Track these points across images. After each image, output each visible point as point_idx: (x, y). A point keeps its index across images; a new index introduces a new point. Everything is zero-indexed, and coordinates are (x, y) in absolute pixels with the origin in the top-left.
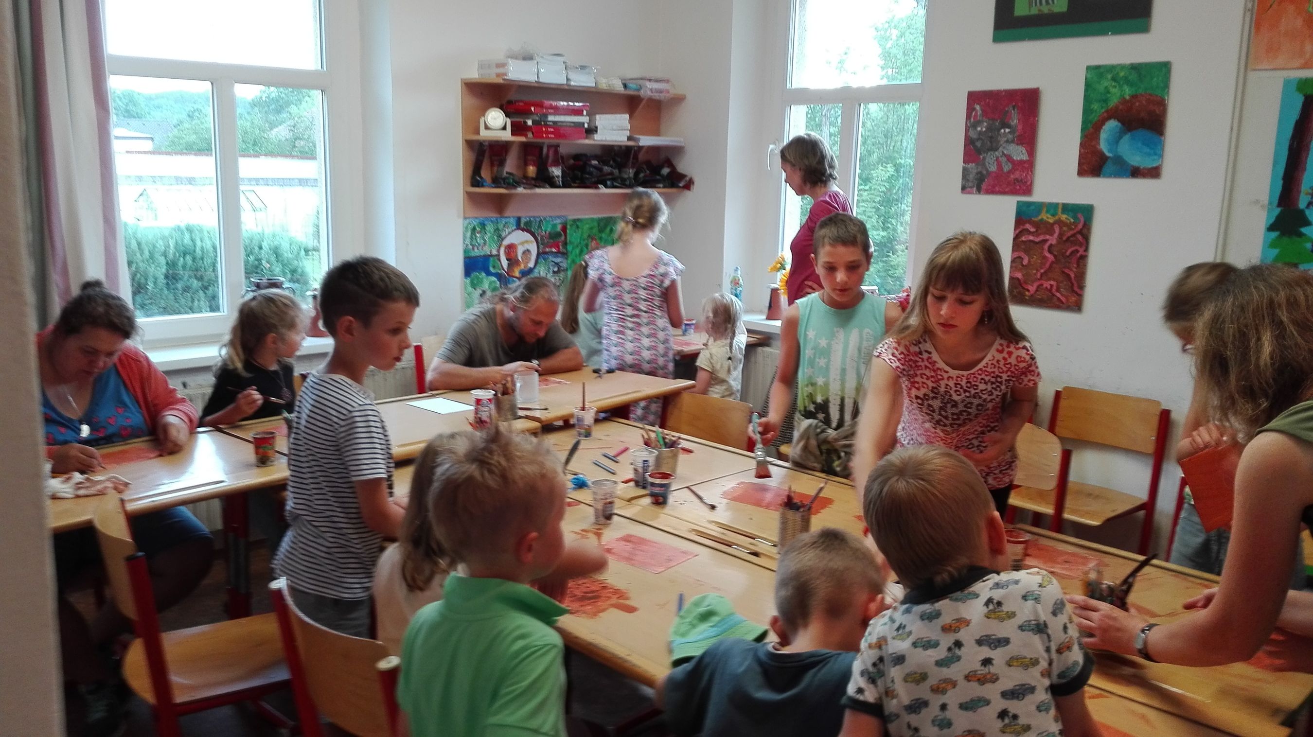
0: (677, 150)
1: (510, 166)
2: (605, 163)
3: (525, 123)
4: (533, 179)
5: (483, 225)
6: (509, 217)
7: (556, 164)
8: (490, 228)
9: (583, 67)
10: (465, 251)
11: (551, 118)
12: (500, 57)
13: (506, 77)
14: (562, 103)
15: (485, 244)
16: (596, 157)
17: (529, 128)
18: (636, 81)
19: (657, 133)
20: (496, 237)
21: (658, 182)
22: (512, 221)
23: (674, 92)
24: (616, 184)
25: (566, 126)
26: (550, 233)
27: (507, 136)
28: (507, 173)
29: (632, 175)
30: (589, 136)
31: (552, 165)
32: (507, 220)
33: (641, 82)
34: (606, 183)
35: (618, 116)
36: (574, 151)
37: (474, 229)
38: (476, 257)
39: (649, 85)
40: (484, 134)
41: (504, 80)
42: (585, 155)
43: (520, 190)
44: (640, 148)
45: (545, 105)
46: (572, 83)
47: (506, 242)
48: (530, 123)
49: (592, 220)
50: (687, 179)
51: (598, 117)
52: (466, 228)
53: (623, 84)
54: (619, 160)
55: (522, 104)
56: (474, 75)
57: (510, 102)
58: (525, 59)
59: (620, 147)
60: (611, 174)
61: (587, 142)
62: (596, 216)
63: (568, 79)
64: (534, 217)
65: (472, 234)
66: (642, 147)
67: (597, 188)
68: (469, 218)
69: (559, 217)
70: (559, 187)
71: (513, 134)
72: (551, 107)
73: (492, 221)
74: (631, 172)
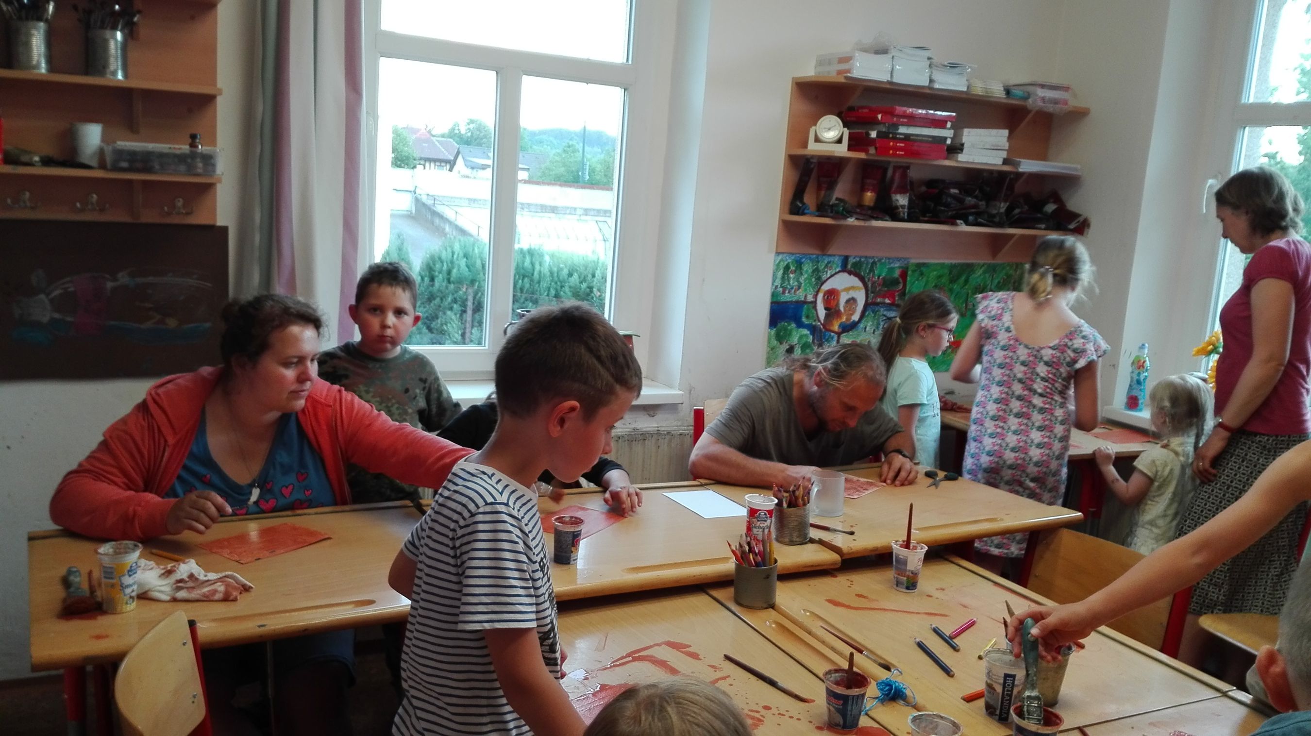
0: (1070, 181)
1: (841, 191)
2: (969, 193)
3: (868, 134)
4: (870, 208)
5: (799, 264)
6: (834, 255)
7: (902, 190)
8: (808, 268)
9: (953, 66)
10: (773, 295)
11: (903, 130)
12: (844, 49)
13: (849, 75)
14: (920, 111)
15: (799, 288)
16: (956, 185)
17: (872, 142)
18: (1021, 88)
19: (1043, 157)
20: (813, 280)
21: (1040, 221)
22: (837, 261)
23: (1073, 103)
24: (980, 220)
25: (921, 141)
26: (884, 279)
27: (842, 150)
28: (837, 199)
29: (1002, 210)
30: (951, 155)
31: (896, 192)
32: (831, 259)
33: (1030, 89)
34: (967, 218)
35: (994, 132)
36: (927, 175)
37: (787, 268)
38: (786, 302)
39: (1041, 93)
40: (813, 147)
41: (846, 78)
42: (943, 181)
43: (851, 221)
44: (1019, 175)
45: (897, 112)
46: (937, 86)
47: (826, 287)
48: (874, 134)
49: (942, 265)
50: (1081, 219)
51: (966, 131)
52: (778, 265)
53: (1005, 90)
54: (988, 189)
55: (866, 111)
56: (809, 71)
57: (851, 109)
58: (877, 52)
59: (991, 172)
60: (975, 206)
61: (947, 163)
62: (947, 262)
63: (931, 81)
64: (866, 257)
65: (784, 273)
66: (1022, 174)
67: (954, 224)
68: (783, 253)
69: (899, 259)
70: (902, 220)
71: (850, 148)
72: (905, 116)
73: (811, 259)
74: (1003, 207)
